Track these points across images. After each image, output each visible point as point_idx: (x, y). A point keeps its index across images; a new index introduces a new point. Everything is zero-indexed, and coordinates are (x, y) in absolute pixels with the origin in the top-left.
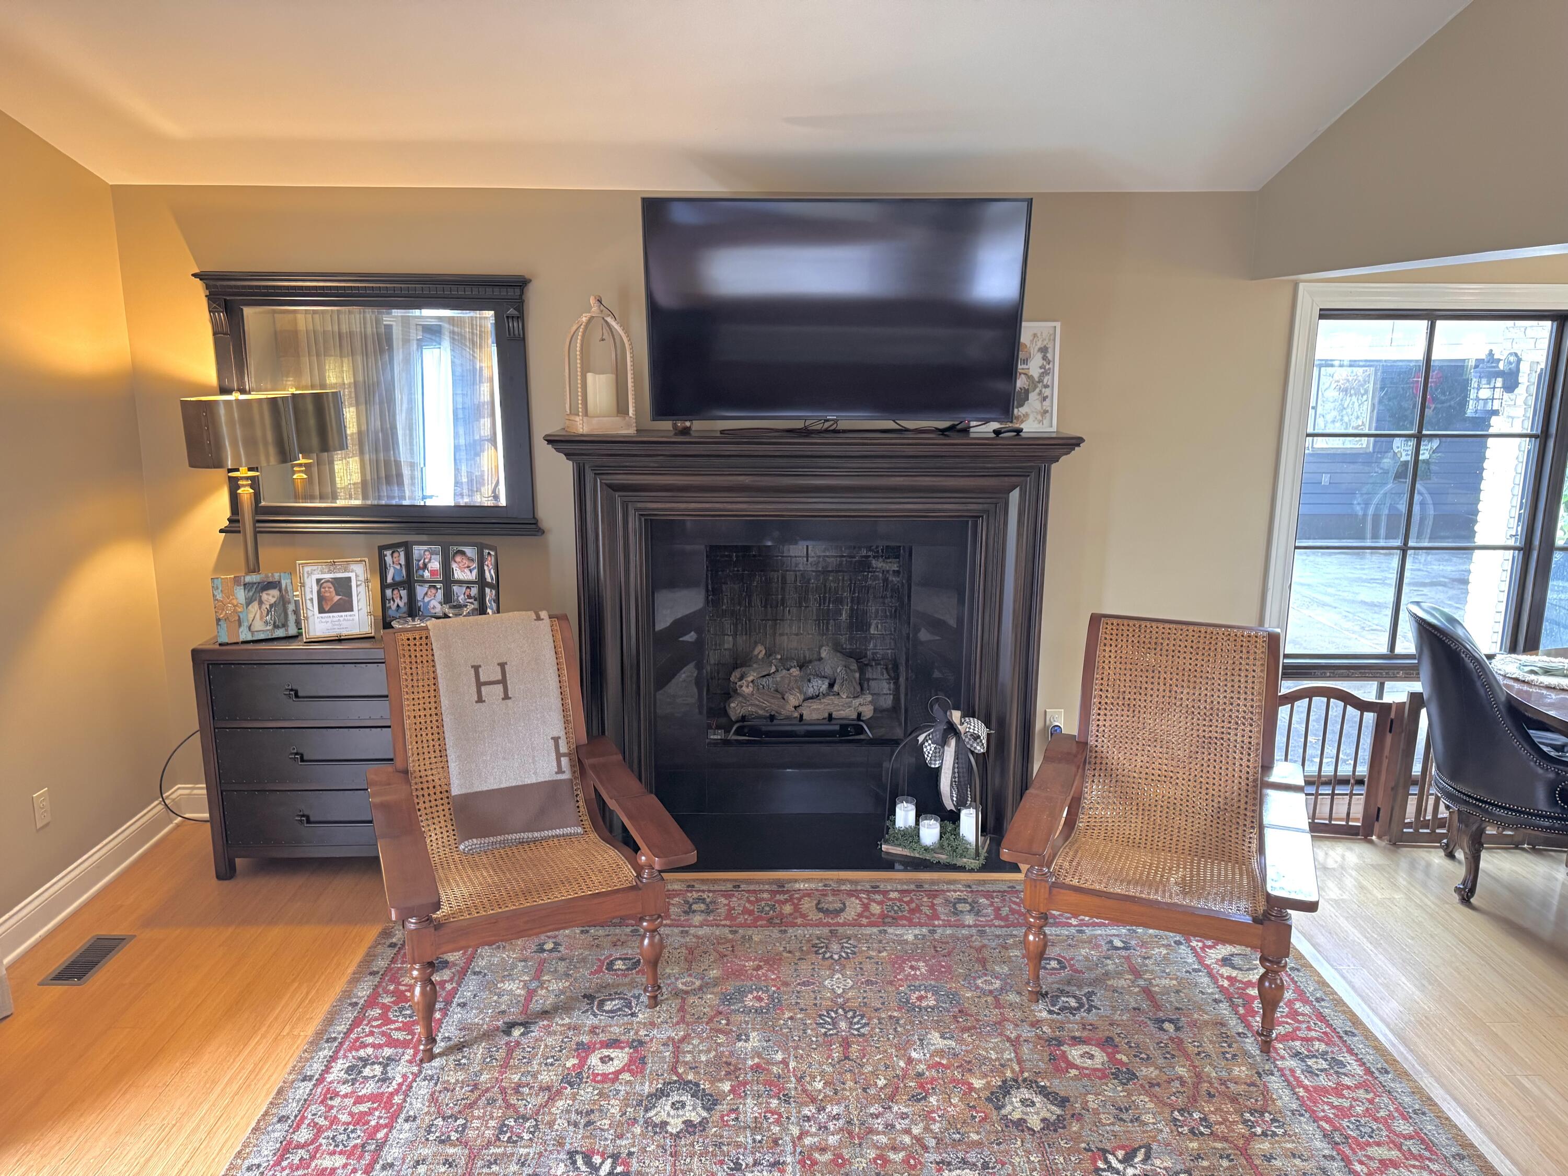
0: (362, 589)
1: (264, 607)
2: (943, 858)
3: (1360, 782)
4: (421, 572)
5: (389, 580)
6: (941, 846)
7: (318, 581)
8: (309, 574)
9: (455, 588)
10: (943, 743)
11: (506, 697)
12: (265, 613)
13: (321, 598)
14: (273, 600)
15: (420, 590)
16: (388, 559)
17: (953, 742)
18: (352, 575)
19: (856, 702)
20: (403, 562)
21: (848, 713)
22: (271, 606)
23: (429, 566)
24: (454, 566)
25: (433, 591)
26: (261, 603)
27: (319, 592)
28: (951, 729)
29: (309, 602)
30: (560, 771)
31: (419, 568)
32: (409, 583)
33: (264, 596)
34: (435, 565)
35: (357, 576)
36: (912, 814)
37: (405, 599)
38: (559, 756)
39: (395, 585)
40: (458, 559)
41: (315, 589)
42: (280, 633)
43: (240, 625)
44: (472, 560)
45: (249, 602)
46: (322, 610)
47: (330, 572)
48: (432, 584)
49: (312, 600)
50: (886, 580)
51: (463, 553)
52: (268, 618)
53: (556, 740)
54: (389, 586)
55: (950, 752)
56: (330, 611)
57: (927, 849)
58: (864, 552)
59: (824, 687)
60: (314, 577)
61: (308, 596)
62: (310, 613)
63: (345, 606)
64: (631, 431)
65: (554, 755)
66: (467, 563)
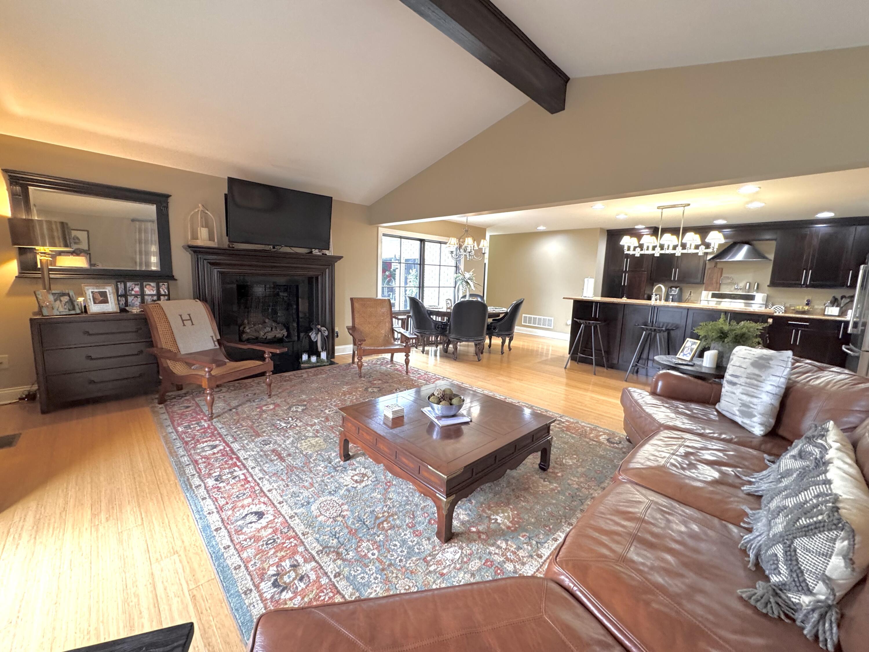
0: (112, 295)
1: (62, 303)
2: (319, 364)
3: (399, 339)
4: (130, 292)
5: (120, 294)
6: (317, 362)
7: (92, 292)
8: (88, 289)
9: (146, 297)
10: (317, 334)
11: (193, 324)
12: (63, 305)
13: (94, 299)
14: (66, 300)
15: (130, 299)
16: (119, 286)
17: (320, 333)
18: (107, 291)
19: (282, 332)
20: (123, 287)
21: (279, 336)
22: (66, 302)
23: (135, 289)
24: (145, 289)
25: (136, 298)
26: (61, 301)
27: (93, 297)
28: (319, 330)
29: (89, 301)
30: (215, 346)
31: (129, 290)
32: (125, 296)
33: (62, 298)
34: (137, 289)
35: (109, 291)
36: (307, 356)
37: (124, 301)
38: (214, 342)
39: (121, 296)
40: (148, 287)
41: (91, 295)
42: (73, 312)
43: (53, 309)
44: (154, 287)
45: (55, 300)
46: (95, 303)
47: (97, 289)
48: (136, 296)
49: (90, 299)
50: (283, 299)
51: (150, 285)
52: (66, 307)
53: (212, 337)
54: (119, 296)
55: (319, 335)
56: (98, 303)
57: (314, 363)
58: (278, 290)
59: (270, 329)
60: (90, 291)
61: (88, 297)
62: (90, 304)
63: (105, 301)
64: (216, 246)
65: (212, 341)
66: (151, 288)
